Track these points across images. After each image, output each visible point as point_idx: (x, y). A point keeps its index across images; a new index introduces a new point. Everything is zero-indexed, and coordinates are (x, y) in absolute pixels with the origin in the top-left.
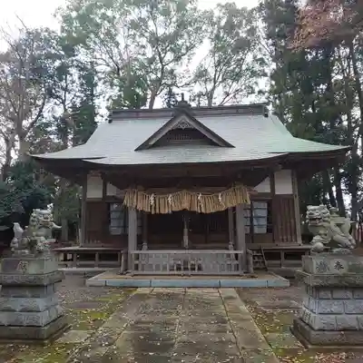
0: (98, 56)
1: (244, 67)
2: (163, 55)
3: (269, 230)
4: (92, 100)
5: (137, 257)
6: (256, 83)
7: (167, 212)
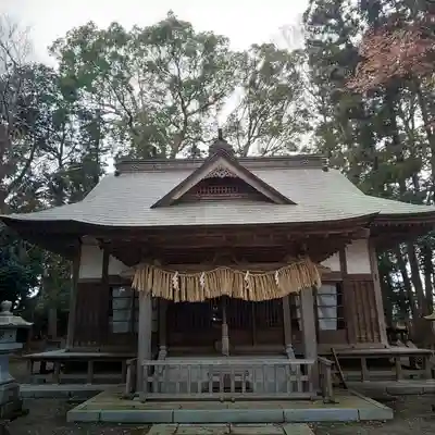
0: (106, 102)
1: (285, 120)
2: (186, 103)
4: (97, 156)
5: (152, 370)
6: (299, 140)
7: (197, 299)
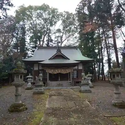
1: (71, 29)
3: (77, 77)
7: (56, 73)
